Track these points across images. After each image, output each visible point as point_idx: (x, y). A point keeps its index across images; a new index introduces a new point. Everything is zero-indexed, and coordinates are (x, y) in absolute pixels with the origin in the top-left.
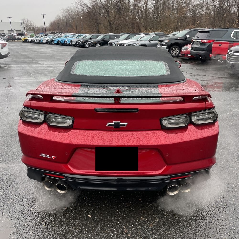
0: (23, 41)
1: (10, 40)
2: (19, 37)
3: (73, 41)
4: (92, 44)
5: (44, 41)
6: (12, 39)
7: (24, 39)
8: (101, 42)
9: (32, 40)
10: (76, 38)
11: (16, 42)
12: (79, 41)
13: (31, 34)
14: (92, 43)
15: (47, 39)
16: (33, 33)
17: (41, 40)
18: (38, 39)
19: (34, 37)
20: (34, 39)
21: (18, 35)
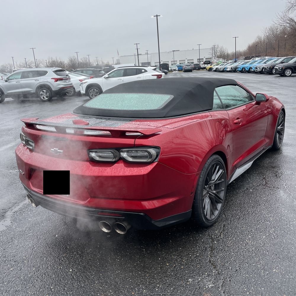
0: (208, 70)
1: (195, 69)
2: (204, 66)
3: (258, 67)
4: (279, 70)
5: (228, 68)
6: (197, 68)
8: (293, 67)
9: (216, 68)
10: (265, 63)
11: (201, 71)
12: (266, 67)
13: (218, 61)
14: (280, 68)
15: (231, 66)
16: (221, 60)
17: (225, 68)
18: (223, 67)
19: (220, 65)
20: (219, 67)
21: (204, 63)
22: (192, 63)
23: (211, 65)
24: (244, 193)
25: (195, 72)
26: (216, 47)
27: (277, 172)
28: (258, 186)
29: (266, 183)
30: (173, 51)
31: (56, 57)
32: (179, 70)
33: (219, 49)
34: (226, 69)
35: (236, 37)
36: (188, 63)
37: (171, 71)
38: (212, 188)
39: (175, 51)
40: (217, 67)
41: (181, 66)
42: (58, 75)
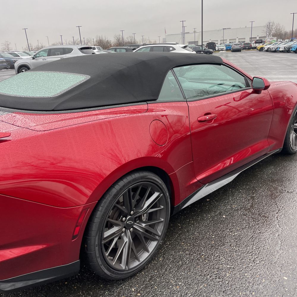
0: (259, 50)
1: (245, 49)
2: (255, 45)
5: (281, 48)
6: (247, 48)
7: (260, 48)
9: (268, 48)
11: (251, 51)
13: (272, 40)
15: (285, 46)
16: (275, 39)
17: (277, 48)
18: (276, 46)
19: (273, 44)
20: (271, 46)
21: (256, 43)
22: (243, 42)
23: (263, 45)
24: (212, 220)
25: (244, 52)
26: (271, 24)
27: (276, 189)
28: (238, 209)
29: (252, 206)
30: (224, 29)
31: (102, 36)
32: (227, 50)
33: (274, 26)
34: (279, 48)
35: (294, 13)
36: (239, 42)
37: (218, 51)
38: (143, 218)
39: (225, 29)
40: (269, 46)
41: (229, 46)
42: (83, 52)
